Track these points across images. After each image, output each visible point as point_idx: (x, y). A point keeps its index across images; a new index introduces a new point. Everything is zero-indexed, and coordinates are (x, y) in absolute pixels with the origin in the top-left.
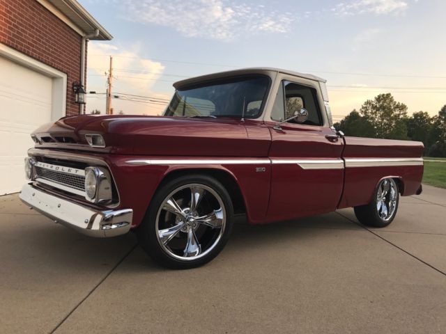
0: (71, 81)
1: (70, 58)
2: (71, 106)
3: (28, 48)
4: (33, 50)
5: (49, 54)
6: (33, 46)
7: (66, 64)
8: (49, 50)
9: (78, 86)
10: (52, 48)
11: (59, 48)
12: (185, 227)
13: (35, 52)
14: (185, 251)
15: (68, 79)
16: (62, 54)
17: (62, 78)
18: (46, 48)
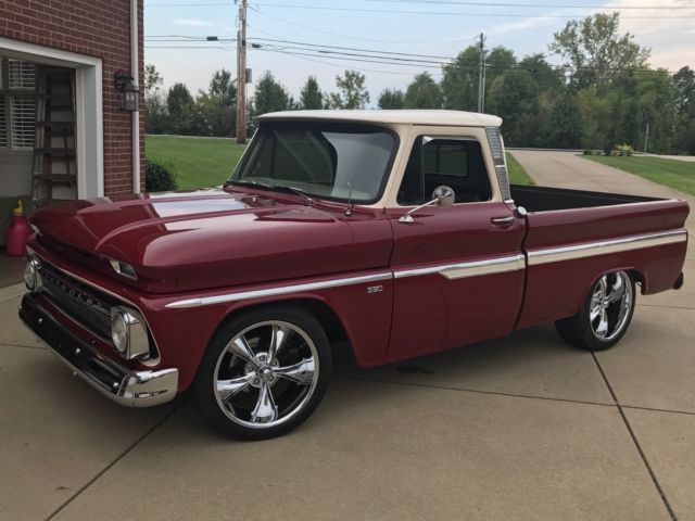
0: (111, 69)
1: (106, 28)
2: (114, 118)
3: (18, 27)
4: (27, 29)
5: (61, 30)
6: (27, 21)
7: (98, 40)
8: (61, 22)
9: (125, 78)
10: (67, 16)
11: (83, 13)
12: (256, 380)
13: (32, 31)
14: (253, 413)
15: (103, 69)
16: (90, 23)
17: (92, 66)
18: (54, 20)
